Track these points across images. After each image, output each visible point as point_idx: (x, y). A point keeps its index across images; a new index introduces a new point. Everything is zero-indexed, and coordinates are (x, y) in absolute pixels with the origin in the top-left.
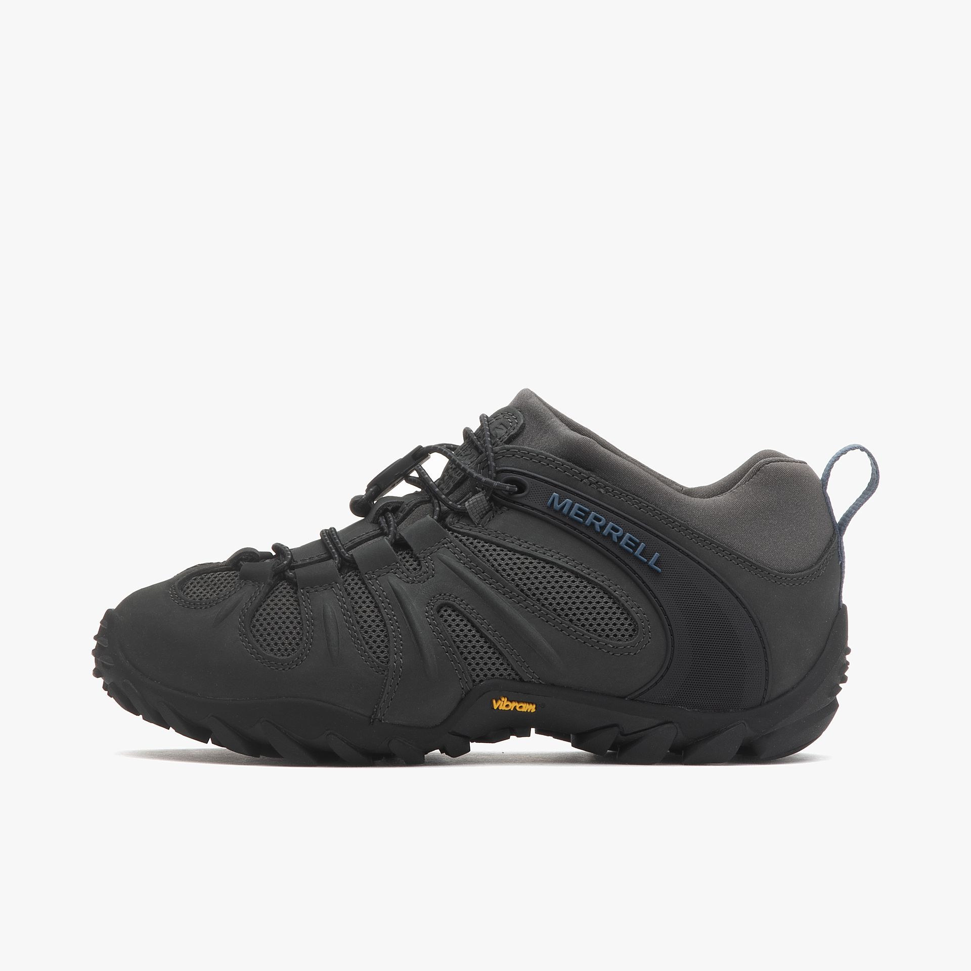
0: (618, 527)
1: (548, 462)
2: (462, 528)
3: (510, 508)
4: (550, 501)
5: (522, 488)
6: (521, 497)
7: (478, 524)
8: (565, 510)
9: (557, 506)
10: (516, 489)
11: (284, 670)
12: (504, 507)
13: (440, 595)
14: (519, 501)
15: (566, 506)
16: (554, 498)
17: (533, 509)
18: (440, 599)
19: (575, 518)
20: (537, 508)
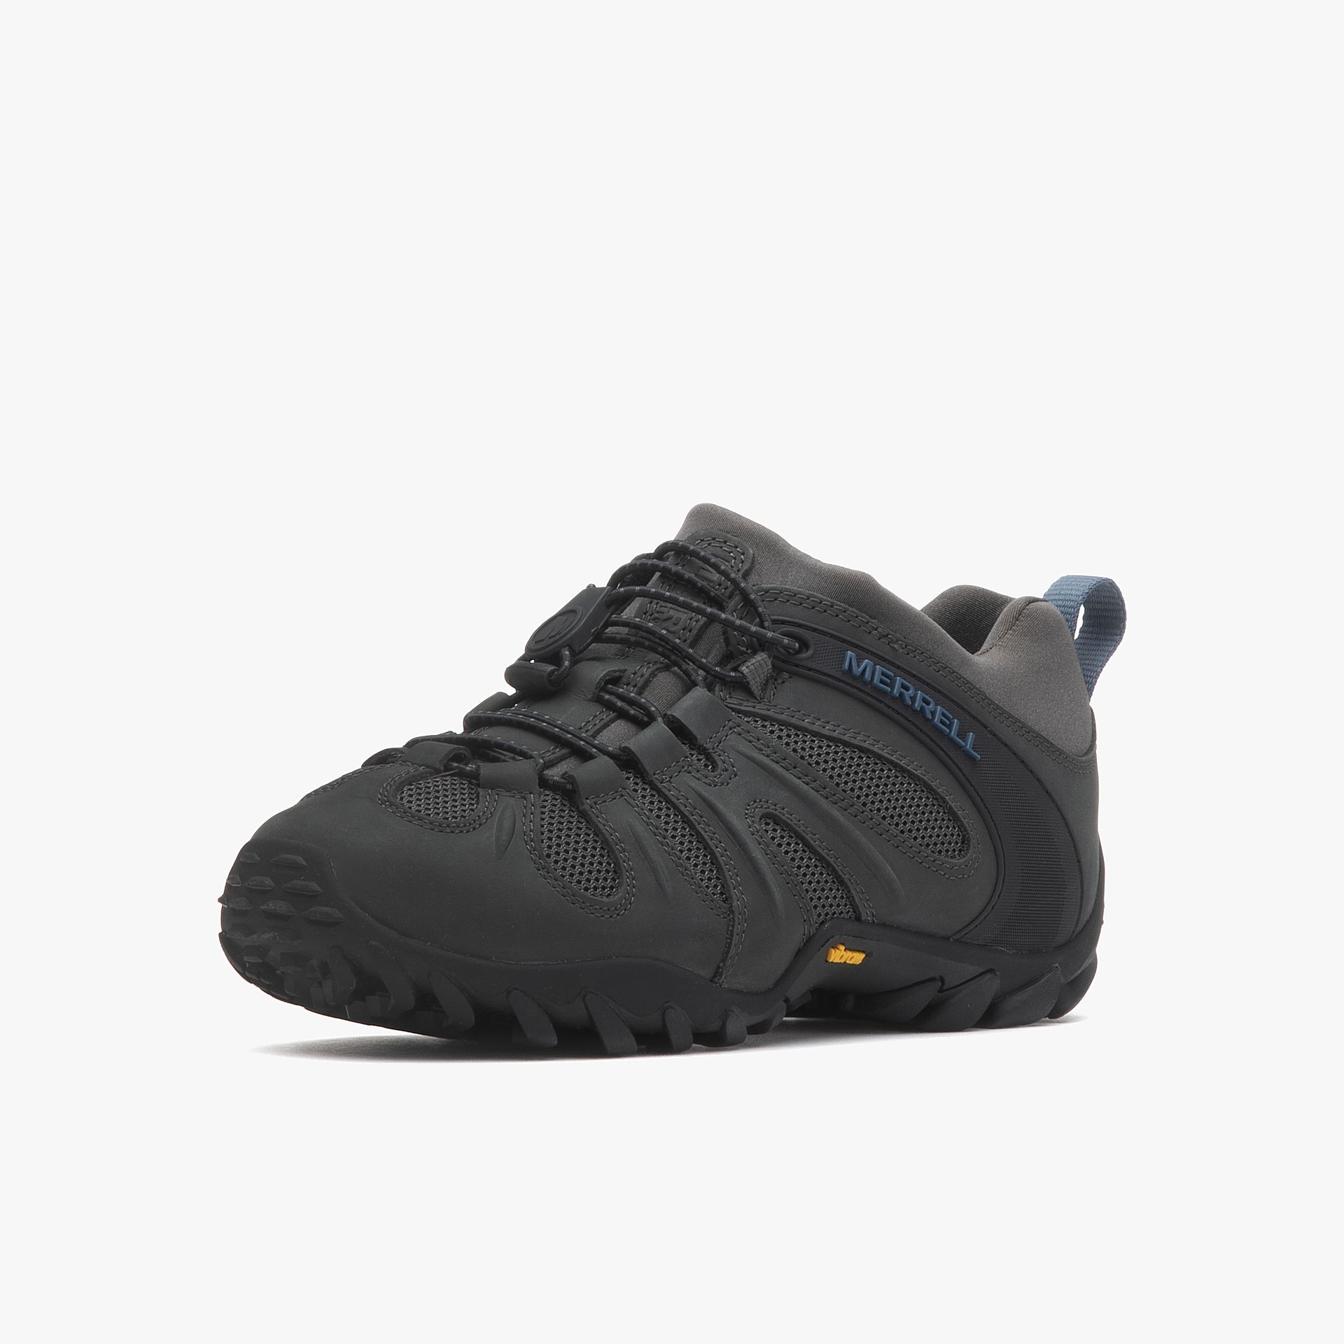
0: (929, 698)
1: (825, 607)
2: (740, 705)
3: (792, 674)
4: (847, 664)
5: (805, 645)
6: (807, 659)
7: (761, 699)
8: (868, 675)
9: (857, 671)
10: (797, 644)
11: (611, 917)
12: (785, 673)
13: (755, 802)
14: (803, 663)
15: (868, 669)
16: (851, 659)
17: (825, 674)
18: (757, 807)
19: (881, 688)
20: (830, 673)
